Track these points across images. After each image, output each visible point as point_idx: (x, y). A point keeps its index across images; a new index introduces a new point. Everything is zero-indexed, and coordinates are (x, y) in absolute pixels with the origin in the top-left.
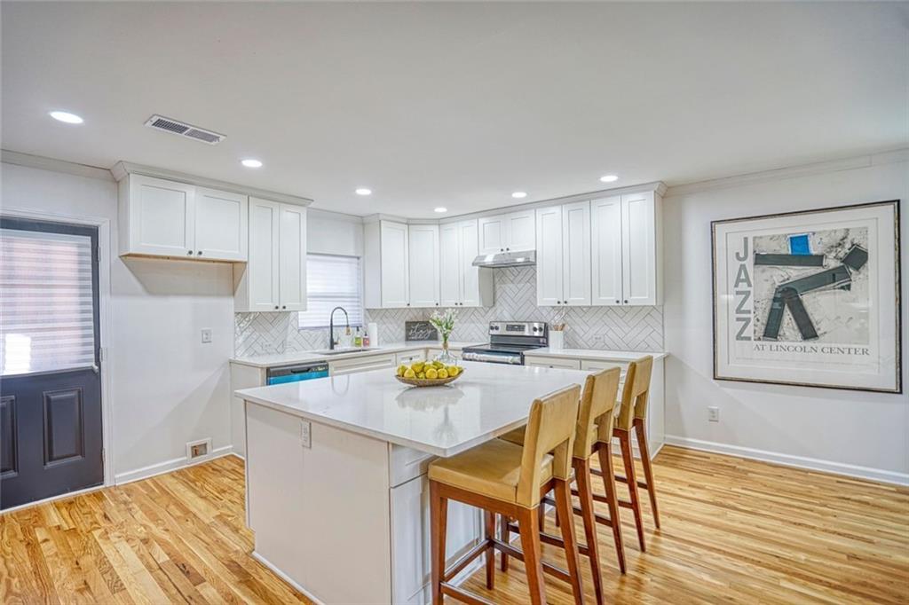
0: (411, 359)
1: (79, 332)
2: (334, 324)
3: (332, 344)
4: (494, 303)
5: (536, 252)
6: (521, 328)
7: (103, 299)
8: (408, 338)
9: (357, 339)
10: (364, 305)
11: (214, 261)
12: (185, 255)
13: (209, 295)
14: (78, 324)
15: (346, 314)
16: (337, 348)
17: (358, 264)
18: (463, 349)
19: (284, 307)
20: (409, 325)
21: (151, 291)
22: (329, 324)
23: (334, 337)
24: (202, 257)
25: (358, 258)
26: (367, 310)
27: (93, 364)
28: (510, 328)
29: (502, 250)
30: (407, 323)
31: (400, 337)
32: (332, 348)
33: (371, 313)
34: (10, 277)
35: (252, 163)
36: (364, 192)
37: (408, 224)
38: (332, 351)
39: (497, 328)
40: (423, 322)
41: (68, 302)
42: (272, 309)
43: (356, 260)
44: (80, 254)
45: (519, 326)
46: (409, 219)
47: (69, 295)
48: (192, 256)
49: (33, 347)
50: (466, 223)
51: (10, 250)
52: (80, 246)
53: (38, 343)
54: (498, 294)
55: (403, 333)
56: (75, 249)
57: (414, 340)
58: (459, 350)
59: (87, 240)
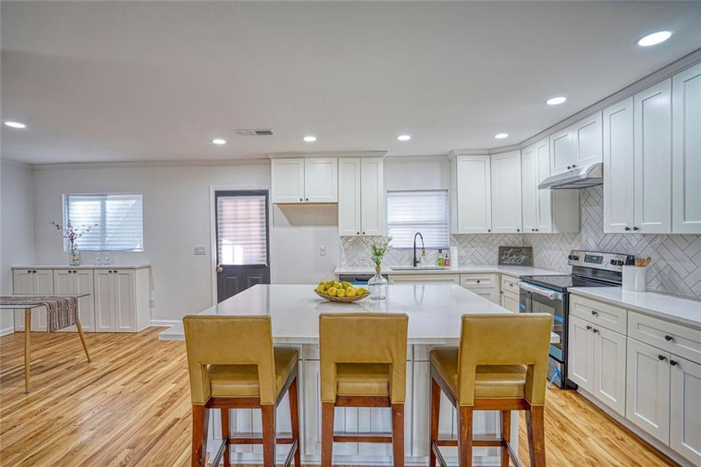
0: (478, 282)
1: (260, 246)
2: (417, 246)
3: (415, 262)
4: (580, 229)
5: (602, 164)
6: (599, 260)
7: (271, 228)
8: (501, 263)
9: (439, 259)
10: (451, 230)
11: (327, 203)
12: (299, 202)
13: (324, 225)
14: (260, 242)
15: (422, 238)
16: (419, 266)
17: (447, 196)
18: (520, 277)
19: (364, 233)
20: (503, 250)
21: (292, 224)
22: (413, 246)
23: (417, 257)
24: (309, 201)
25: (447, 191)
26: (453, 235)
27: (265, 263)
28: (589, 259)
29: (569, 168)
30: (500, 247)
31: (491, 261)
32: (415, 265)
33: (459, 238)
34: (236, 219)
35: (310, 139)
36: (404, 138)
37: (490, 154)
38: (415, 268)
39: (577, 259)
40: (517, 248)
41: (256, 230)
42: (356, 234)
43: (445, 193)
44: (261, 205)
45: (598, 257)
46: (489, 150)
47: (256, 227)
48: (303, 202)
49: (243, 252)
50: (540, 144)
51: (236, 206)
52: (261, 201)
53: (246, 250)
54: (584, 218)
55: (496, 257)
56: (259, 203)
57: (506, 264)
58: (517, 278)
59: (264, 198)
